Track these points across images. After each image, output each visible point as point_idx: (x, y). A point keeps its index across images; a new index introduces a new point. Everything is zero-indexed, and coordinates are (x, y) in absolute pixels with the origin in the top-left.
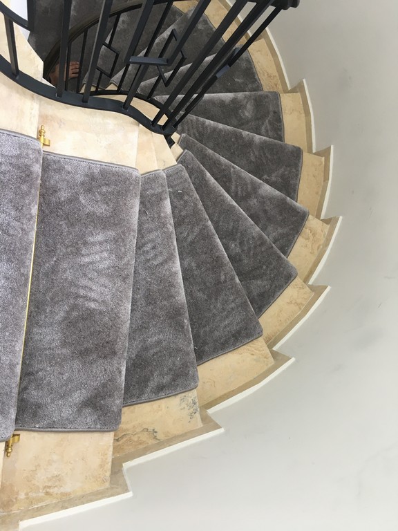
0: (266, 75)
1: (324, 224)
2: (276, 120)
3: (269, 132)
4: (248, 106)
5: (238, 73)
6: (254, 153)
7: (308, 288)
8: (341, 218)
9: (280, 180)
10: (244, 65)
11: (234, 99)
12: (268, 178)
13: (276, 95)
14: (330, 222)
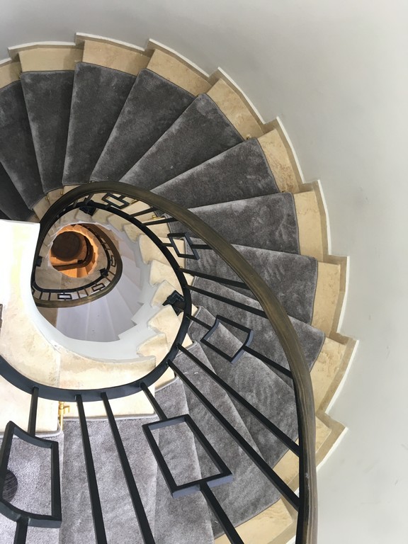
2: (290, 224)
3: (283, 236)
4: (261, 212)
5: (250, 170)
6: (268, 272)
7: (325, 426)
8: (358, 342)
9: (295, 295)
10: (256, 161)
11: (247, 207)
12: (283, 295)
13: (289, 197)
14: (346, 342)
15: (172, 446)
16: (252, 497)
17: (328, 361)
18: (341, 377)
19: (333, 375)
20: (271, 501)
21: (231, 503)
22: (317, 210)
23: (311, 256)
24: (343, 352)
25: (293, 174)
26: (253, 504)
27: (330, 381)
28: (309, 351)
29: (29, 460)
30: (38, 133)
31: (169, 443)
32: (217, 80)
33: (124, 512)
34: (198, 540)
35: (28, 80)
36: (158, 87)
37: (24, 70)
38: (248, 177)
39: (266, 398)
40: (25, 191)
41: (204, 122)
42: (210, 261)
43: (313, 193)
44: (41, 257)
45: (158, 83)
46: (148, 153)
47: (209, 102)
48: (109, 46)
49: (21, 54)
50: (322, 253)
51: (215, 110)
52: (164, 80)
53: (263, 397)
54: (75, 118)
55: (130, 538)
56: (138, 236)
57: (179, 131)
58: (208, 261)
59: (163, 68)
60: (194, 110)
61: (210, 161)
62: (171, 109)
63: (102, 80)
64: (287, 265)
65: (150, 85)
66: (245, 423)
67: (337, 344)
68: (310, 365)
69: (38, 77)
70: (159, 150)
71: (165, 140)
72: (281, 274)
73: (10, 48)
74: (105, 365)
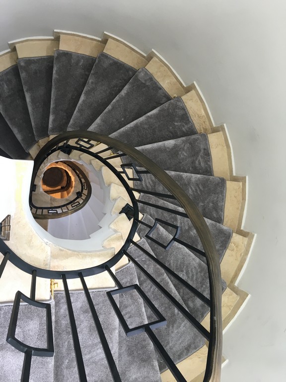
0: (197, 116)
1: (244, 238)
2: (206, 155)
3: (201, 164)
4: (185, 148)
5: (177, 119)
6: (192, 189)
7: (235, 294)
8: (256, 235)
9: (211, 204)
10: (181, 112)
11: (175, 144)
12: (202, 204)
13: (205, 137)
14: (248, 236)
15: (128, 309)
16: (185, 344)
17: (235, 249)
18: (245, 260)
19: (239, 259)
20: (198, 346)
21: (171, 349)
22: (224, 145)
23: (221, 176)
24: (246, 243)
25: (207, 120)
26: (186, 349)
27: (237, 263)
28: (222, 242)
29: (32, 320)
30: (30, 100)
31: (126, 307)
32: (152, 58)
33: (97, 354)
34: (149, 373)
35: (22, 64)
36: (111, 65)
37: (20, 56)
38: (176, 124)
39: (193, 275)
40: (23, 140)
41: (144, 87)
42: (151, 182)
43: (221, 133)
44: (36, 185)
45: (111, 62)
46: (106, 110)
47: (147, 73)
48: (77, 38)
49: (17, 46)
50: (229, 174)
51: (151, 79)
52: (115, 60)
53: (190, 275)
54: (56, 89)
55: (102, 372)
56: (101, 167)
57: (127, 94)
58: (149, 183)
59: (114, 51)
60: (137, 80)
61: (149, 114)
62: (121, 80)
63: (73, 61)
64: (205, 183)
65: (106, 64)
66: (179, 293)
67: (241, 237)
68: (223, 252)
69: (29, 61)
70: (113, 108)
71: (118, 101)
72: (200, 190)
73: (9, 43)
74: (80, 254)
